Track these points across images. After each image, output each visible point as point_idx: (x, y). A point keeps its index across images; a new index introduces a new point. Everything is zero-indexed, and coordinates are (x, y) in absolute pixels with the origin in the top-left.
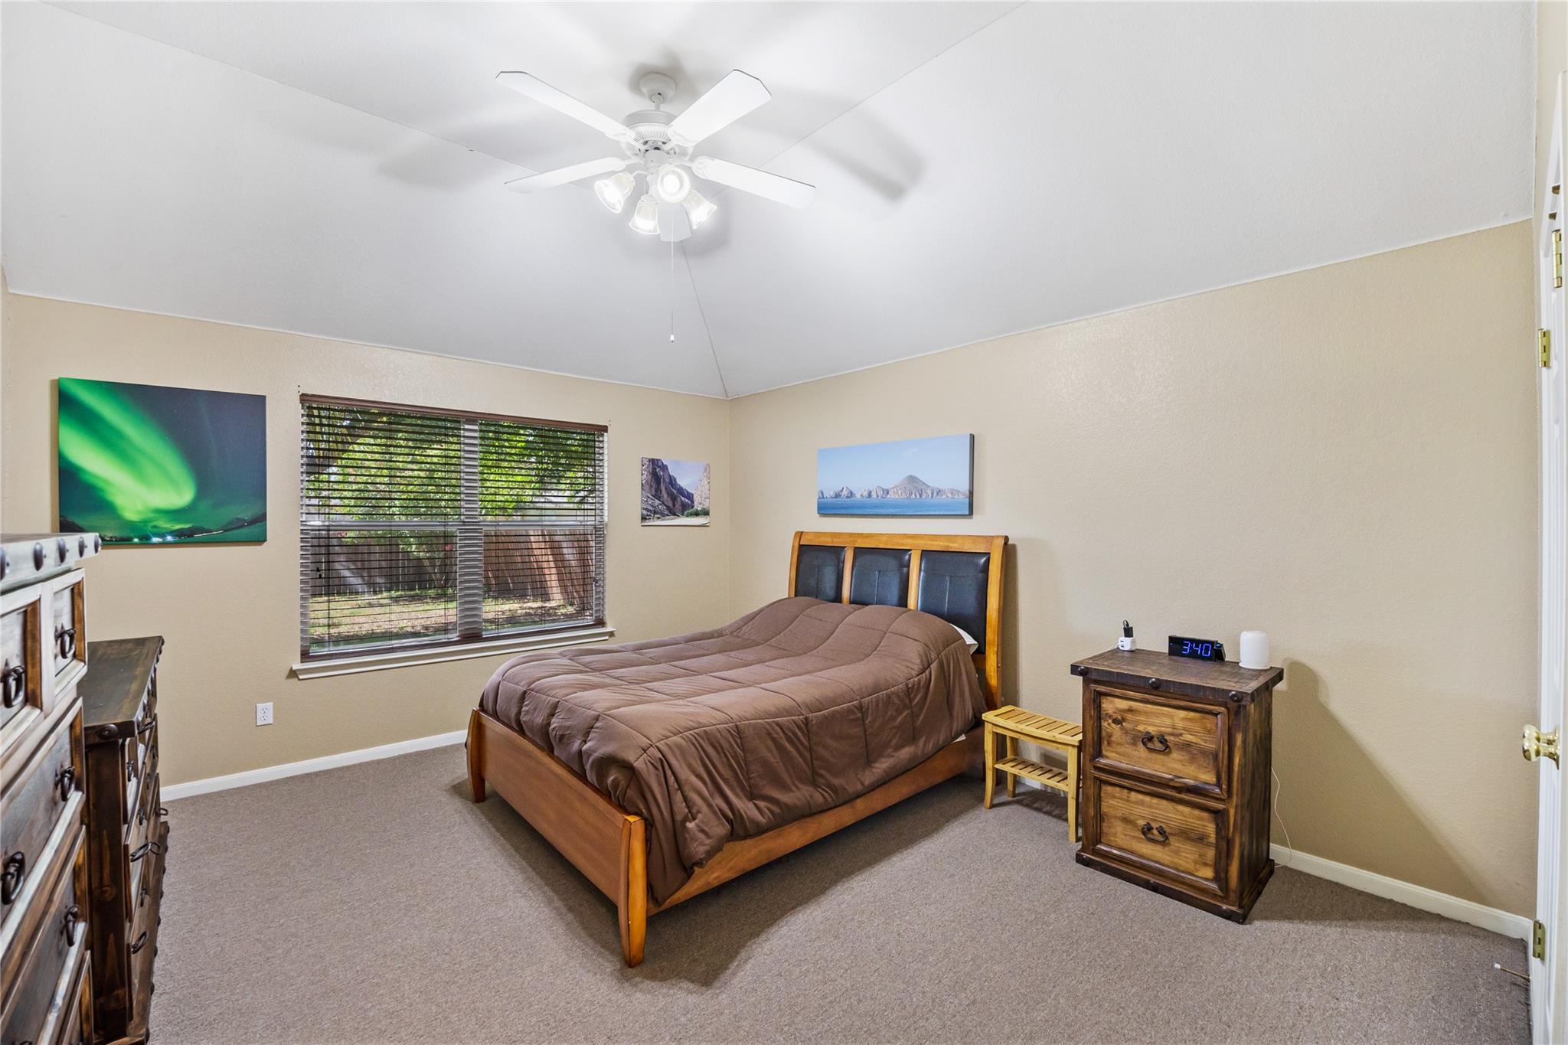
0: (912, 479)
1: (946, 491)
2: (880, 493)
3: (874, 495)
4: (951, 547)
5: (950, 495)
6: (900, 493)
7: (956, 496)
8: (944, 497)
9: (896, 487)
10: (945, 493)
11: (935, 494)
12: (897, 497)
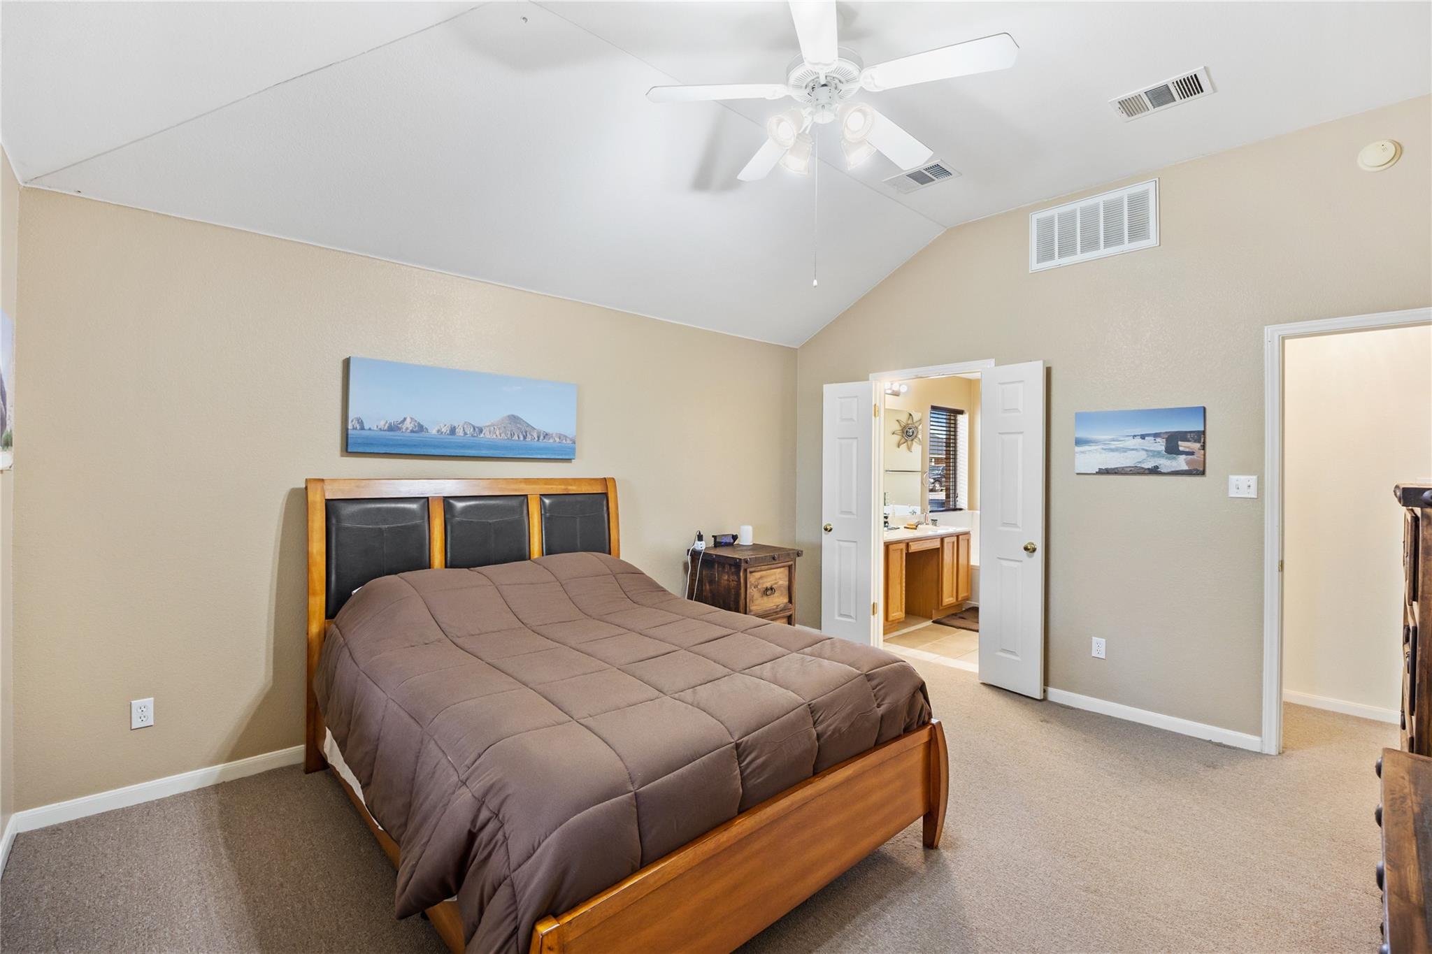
0: (514, 419)
1: (554, 435)
2: (470, 431)
3: (460, 432)
4: (570, 490)
5: (558, 440)
6: (498, 433)
7: (564, 441)
8: (551, 441)
9: (492, 425)
10: (552, 437)
11: (542, 437)
12: (495, 436)
